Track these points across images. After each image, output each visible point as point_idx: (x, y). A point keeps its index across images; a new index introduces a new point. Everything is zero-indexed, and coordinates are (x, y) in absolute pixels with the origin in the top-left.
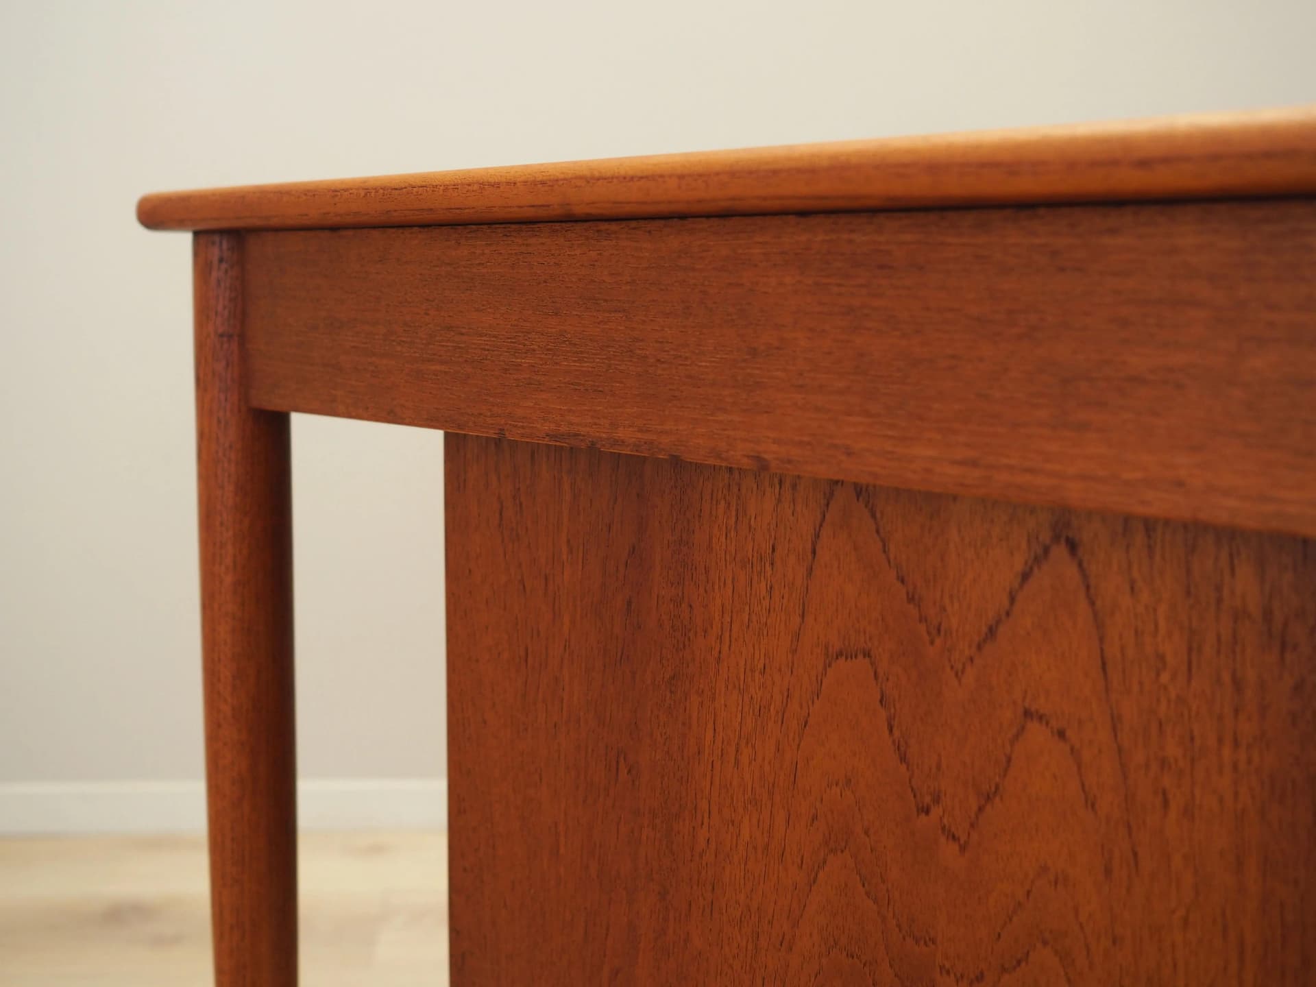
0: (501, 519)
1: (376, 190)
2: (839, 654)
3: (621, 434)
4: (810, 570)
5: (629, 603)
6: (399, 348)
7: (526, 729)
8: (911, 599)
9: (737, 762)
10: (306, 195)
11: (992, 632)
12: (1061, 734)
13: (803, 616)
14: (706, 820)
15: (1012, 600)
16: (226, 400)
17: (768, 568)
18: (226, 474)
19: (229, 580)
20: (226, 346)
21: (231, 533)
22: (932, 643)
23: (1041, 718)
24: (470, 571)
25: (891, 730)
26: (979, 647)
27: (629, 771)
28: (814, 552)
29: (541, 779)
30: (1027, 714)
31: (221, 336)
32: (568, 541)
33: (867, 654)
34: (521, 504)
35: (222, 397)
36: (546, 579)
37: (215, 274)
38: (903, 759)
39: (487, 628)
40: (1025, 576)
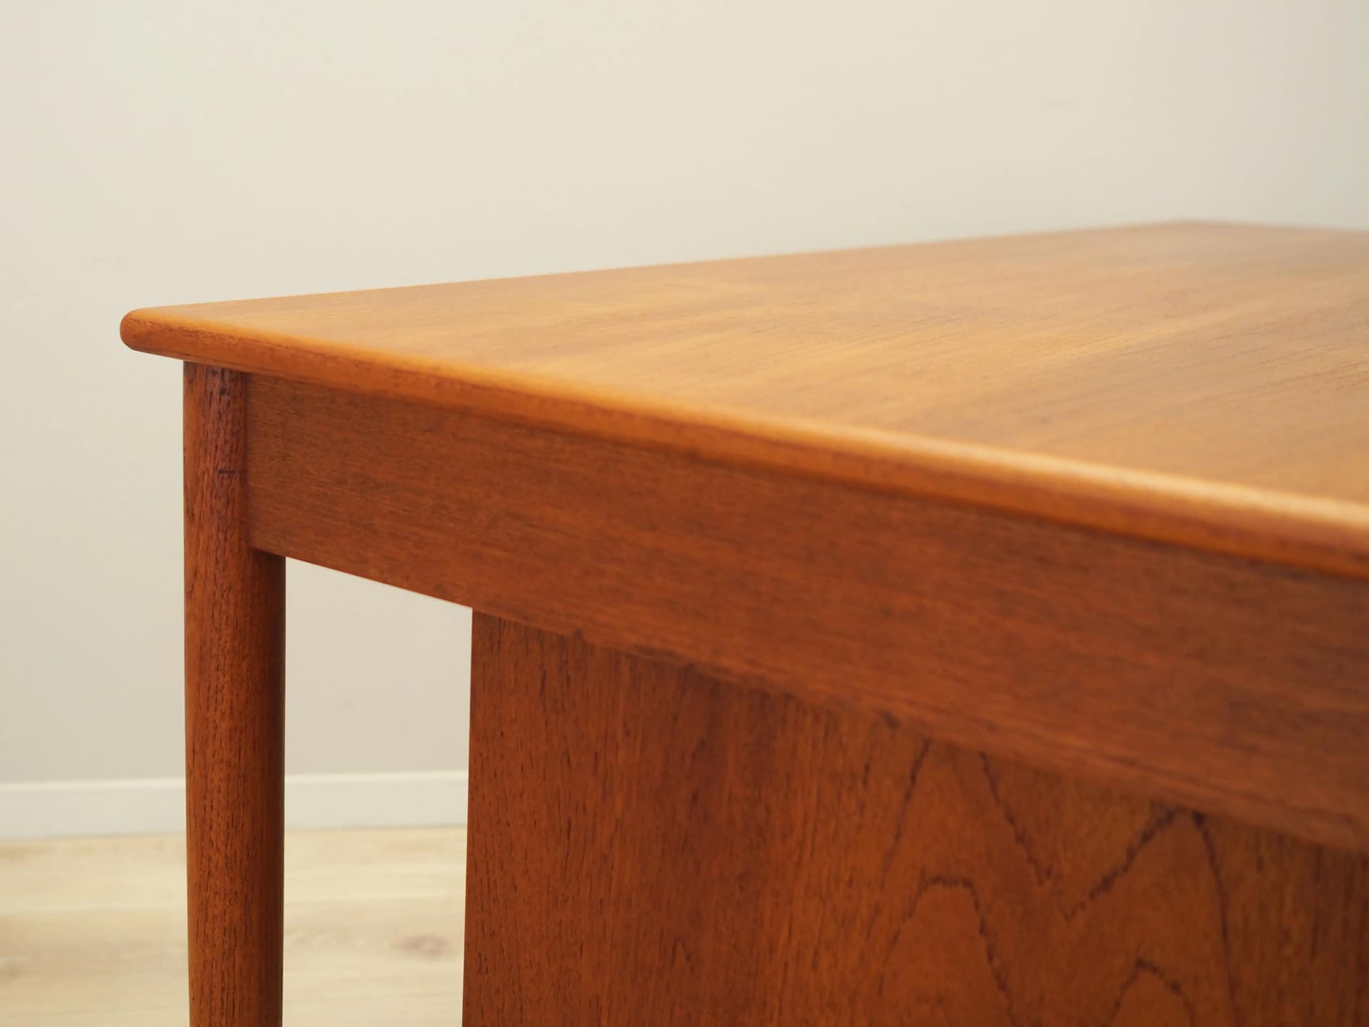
0: (543, 687)
1: (452, 382)
2: (936, 880)
3: (726, 662)
4: (908, 796)
5: (695, 797)
6: (451, 525)
7: (566, 900)
8: (1020, 839)
9: (815, 965)
10: (357, 366)
11: (1107, 883)
12: (1176, 987)
13: (898, 837)
14: (776, 1016)
15: (1131, 854)
16: (225, 539)
17: (860, 786)
18: (225, 617)
19: (224, 727)
20: (226, 482)
21: (227, 678)
22: (1041, 883)
23: (1154, 970)
24: (502, 734)
25: (990, 958)
26: (1092, 895)
27: (688, 958)
28: (913, 779)
29: (581, 952)
30: (1140, 964)
31: (221, 472)
32: (625, 725)
33: (968, 884)
34: (568, 678)
35: (221, 536)
36: (596, 756)
37: (215, 406)
38: (1003, 986)
39: (522, 794)
40: (1147, 837)
